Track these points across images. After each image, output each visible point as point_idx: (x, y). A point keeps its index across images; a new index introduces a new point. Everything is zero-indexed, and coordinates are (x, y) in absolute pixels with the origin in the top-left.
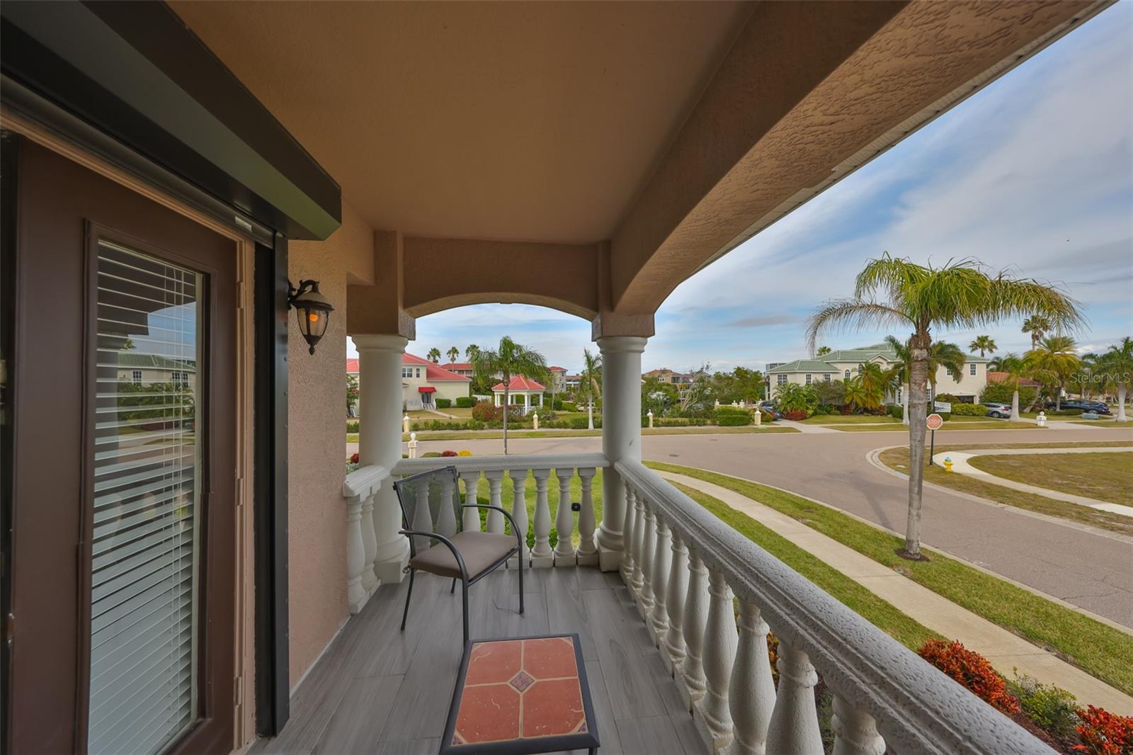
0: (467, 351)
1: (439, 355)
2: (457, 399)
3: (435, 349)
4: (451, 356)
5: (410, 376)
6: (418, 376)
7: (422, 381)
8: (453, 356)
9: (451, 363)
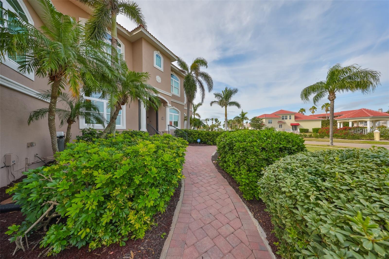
0: (322, 107)
1: (304, 111)
2: (313, 129)
3: (302, 109)
4: (312, 111)
5: (286, 119)
6: (290, 118)
7: (293, 121)
8: (313, 111)
9: (312, 114)
